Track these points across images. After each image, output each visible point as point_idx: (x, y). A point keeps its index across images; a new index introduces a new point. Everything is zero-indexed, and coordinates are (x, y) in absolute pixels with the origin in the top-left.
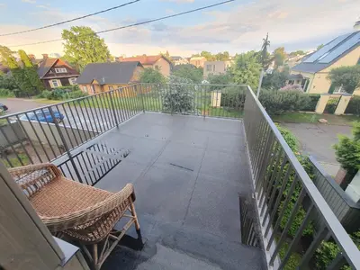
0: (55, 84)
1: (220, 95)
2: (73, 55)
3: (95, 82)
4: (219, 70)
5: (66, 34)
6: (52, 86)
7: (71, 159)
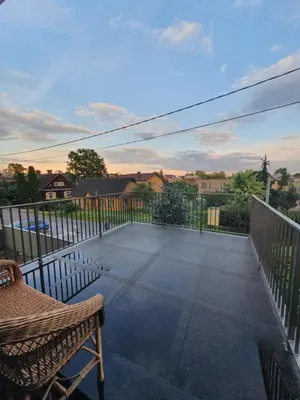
0: (51, 196)
1: (218, 212)
2: (73, 172)
3: (88, 195)
4: (216, 187)
5: (72, 155)
6: (48, 197)
7: (41, 267)
